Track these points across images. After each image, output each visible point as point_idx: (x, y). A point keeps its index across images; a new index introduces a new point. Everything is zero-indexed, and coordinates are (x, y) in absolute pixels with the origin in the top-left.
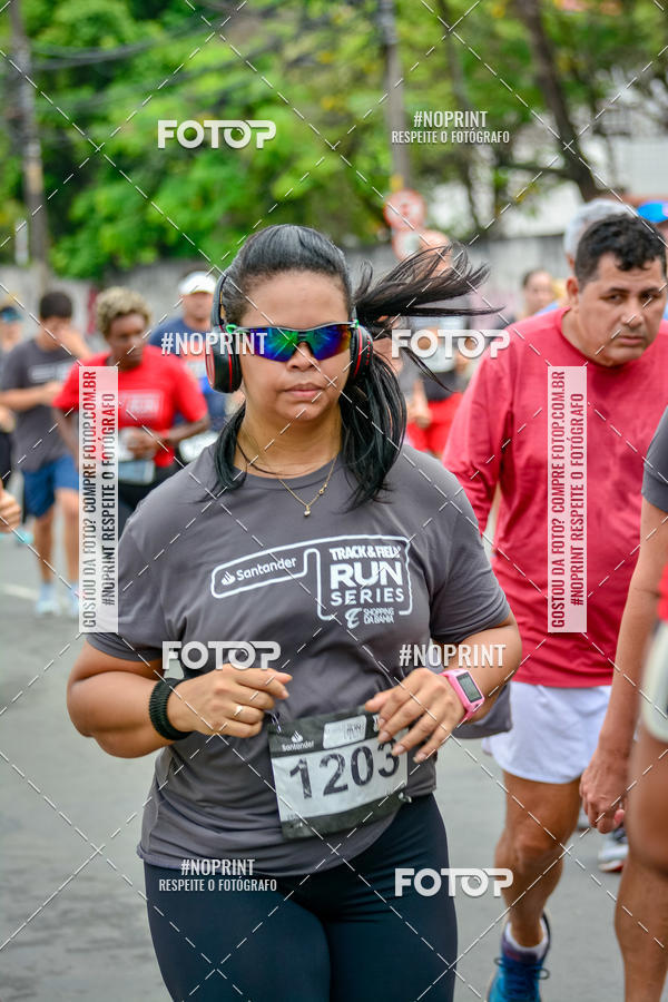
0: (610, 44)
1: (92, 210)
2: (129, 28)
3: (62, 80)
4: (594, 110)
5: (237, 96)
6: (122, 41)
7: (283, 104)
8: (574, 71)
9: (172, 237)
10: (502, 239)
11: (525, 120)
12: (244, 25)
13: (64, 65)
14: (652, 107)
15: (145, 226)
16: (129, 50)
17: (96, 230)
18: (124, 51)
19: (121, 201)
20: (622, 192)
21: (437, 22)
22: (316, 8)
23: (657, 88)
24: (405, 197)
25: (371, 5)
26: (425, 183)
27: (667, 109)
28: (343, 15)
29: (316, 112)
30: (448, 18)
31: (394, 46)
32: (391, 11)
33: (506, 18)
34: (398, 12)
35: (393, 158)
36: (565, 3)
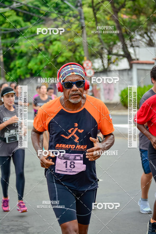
0: (134, 25)
1: (15, 65)
2: (23, 24)
3: (7, 36)
4: (131, 41)
5: (48, 39)
6: (21, 27)
7: (59, 40)
8: (126, 32)
9: (34, 72)
10: (110, 71)
11: (115, 43)
12: (49, 22)
13: (8, 32)
14: (144, 40)
15: (27, 69)
16: (23, 28)
17: (16, 70)
18: (22, 29)
19: (22, 64)
20: (138, 59)
21: (94, 21)
22: (66, 18)
23: (145, 35)
24: (87, 62)
25: (79, 17)
26: (92, 58)
27: (148, 40)
28: (73, 20)
29: (66, 42)
30: (97, 21)
31: (84, 27)
32: (84, 18)
33: (110, 20)
34: (85, 19)
35: (84, 53)
36: (124, 16)
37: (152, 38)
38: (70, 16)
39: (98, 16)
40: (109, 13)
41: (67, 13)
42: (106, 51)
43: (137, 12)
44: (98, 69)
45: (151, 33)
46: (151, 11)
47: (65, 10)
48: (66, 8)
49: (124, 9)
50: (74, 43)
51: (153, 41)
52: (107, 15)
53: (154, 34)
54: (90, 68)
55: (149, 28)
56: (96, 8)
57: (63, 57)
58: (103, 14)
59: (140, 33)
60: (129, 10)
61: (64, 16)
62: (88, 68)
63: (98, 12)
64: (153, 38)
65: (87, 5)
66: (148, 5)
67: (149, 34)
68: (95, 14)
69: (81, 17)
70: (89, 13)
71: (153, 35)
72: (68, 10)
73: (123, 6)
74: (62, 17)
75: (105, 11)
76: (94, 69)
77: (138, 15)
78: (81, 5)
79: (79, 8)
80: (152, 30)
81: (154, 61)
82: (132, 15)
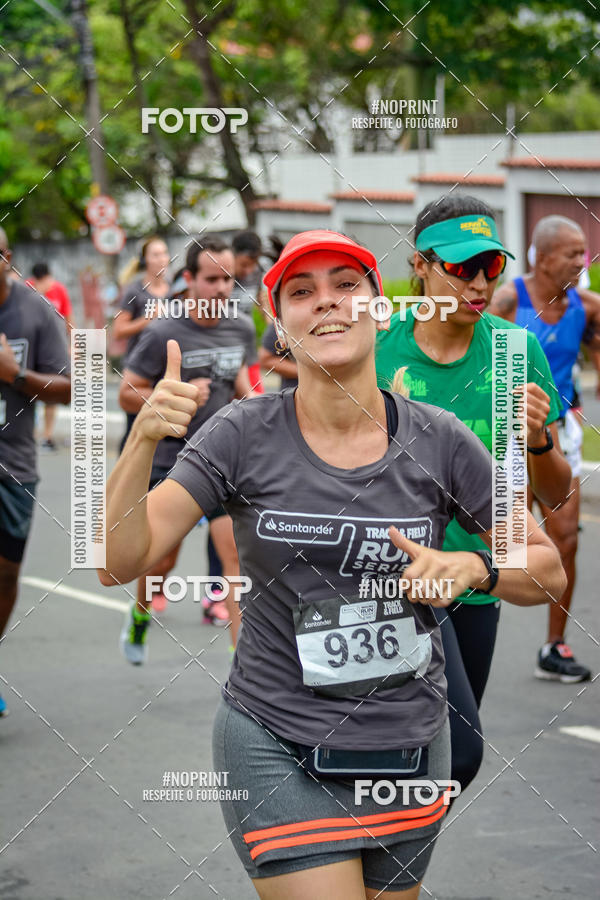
0: (266, 79)
4: (251, 133)
7: (6, 126)
8: (236, 101)
10: (179, 235)
11: (197, 140)
14: (297, 130)
20: (275, 197)
21: (127, 62)
22: (31, 51)
23: (302, 115)
24: (102, 201)
25: (75, 48)
26: (117, 190)
27: (310, 132)
28: (53, 55)
29: (30, 133)
30: (136, 59)
31: (93, 81)
32: (91, 53)
33: (182, 59)
34: (96, 53)
35: (92, 170)
36: (229, 48)
37: (322, 124)
38: (44, 43)
39: (141, 44)
40: (178, 35)
41: (34, 31)
42: (165, 165)
43: (274, 34)
44: (135, 228)
45: (322, 106)
46: (321, 31)
47: (29, 24)
48: (28, 16)
49: (230, 25)
50: (58, 137)
51: (328, 136)
52: (171, 42)
53: (332, 112)
54: (109, 226)
55: (313, 88)
56: (135, 17)
57: (17, 183)
58: (157, 39)
59: (284, 105)
60: (246, 28)
61: (24, 42)
62: (104, 223)
63: (142, 32)
64: (326, 124)
65: (106, 6)
66: (314, 12)
67: (315, 110)
68: (130, 37)
69: (82, 48)
70: (110, 33)
71: (327, 113)
72: (36, 23)
73: (228, 12)
74: (15, 46)
75: (164, 27)
76: (123, 226)
77: (277, 46)
78: (84, 8)
79: (77, 17)
80: (324, 98)
81: (329, 204)
82: (256, 43)
